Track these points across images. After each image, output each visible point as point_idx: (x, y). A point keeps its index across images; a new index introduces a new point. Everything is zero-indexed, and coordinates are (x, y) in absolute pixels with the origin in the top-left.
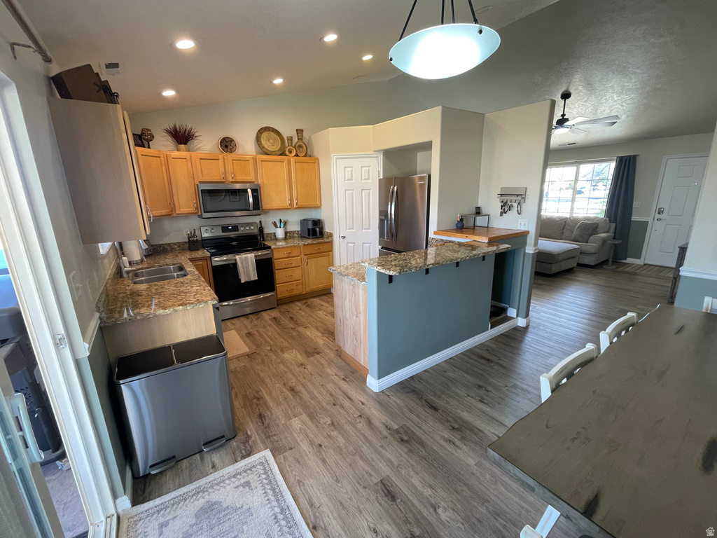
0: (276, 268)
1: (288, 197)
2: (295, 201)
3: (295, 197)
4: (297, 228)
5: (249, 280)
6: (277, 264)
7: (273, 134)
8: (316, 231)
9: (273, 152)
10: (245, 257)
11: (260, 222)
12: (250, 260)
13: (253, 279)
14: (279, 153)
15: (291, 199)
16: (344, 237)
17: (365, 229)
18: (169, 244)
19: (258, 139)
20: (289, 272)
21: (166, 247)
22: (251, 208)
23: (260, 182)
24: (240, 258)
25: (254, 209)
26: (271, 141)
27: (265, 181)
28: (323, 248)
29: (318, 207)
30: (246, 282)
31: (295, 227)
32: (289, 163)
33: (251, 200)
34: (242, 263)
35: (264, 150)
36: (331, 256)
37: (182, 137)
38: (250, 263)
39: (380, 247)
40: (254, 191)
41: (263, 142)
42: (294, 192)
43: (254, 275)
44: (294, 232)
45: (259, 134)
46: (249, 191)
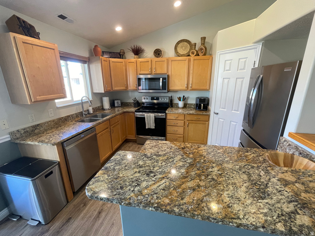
0: (168, 125)
1: (186, 83)
2: (190, 85)
3: (190, 82)
4: (194, 102)
5: (150, 128)
6: (168, 122)
7: (186, 43)
8: (201, 105)
9: (183, 55)
10: (149, 116)
11: (171, 96)
12: (151, 117)
13: (152, 128)
14: (187, 55)
15: (188, 84)
16: (217, 114)
17: (235, 110)
18: (130, 103)
19: (176, 48)
20: (175, 128)
21: (128, 104)
22: (161, 88)
23: (170, 73)
24: (147, 116)
25: (163, 89)
26: (184, 48)
27: (172, 73)
28: (202, 118)
29: (208, 90)
30: (148, 129)
31: (192, 101)
32: (189, 60)
33: (161, 84)
34: (147, 118)
35: (178, 54)
36: (206, 125)
37: (138, 52)
38: (151, 119)
39: (242, 128)
40: (164, 79)
41: (178, 49)
42: (191, 79)
43: (153, 126)
44: (191, 104)
45: (177, 45)
46: (161, 79)
